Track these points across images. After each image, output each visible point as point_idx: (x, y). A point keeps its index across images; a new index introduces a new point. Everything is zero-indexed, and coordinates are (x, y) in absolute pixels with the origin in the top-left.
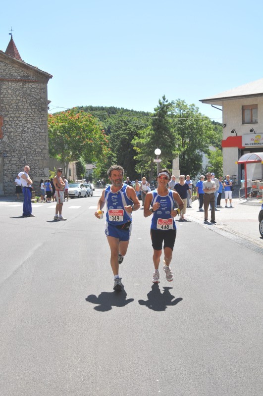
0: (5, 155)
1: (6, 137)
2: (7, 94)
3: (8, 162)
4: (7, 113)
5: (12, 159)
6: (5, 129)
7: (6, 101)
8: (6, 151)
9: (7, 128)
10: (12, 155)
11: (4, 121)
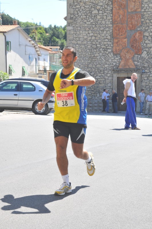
0: (144, 71)
1: (145, 52)
2: (148, 8)
3: (146, 79)
4: (147, 28)
5: (151, 75)
6: (145, 45)
7: (147, 15)
8: (144, 67)
9: (146, 44)
10: (150, 71)
11: (144, 36)
